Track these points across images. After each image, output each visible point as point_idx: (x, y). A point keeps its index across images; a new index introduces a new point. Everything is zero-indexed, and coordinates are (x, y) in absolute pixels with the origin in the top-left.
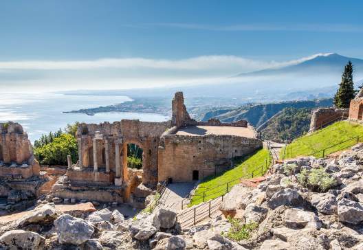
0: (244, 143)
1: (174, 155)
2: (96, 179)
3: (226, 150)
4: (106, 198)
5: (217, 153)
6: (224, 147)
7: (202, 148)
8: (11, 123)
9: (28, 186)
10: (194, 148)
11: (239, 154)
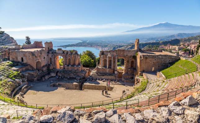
0: (173, 57)
1: (146, 62)
2: (107, 71)
3: (166, 60)
4: (113, 78)
5: (162, 61)
6: (165, 59)
7: (157, 59)
8: (74, 50)
9: (82, 74)
10: (154, 59)
11: (171, 62)
